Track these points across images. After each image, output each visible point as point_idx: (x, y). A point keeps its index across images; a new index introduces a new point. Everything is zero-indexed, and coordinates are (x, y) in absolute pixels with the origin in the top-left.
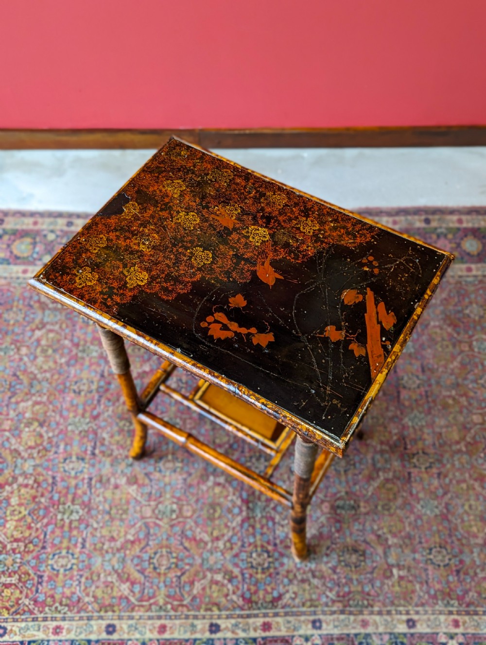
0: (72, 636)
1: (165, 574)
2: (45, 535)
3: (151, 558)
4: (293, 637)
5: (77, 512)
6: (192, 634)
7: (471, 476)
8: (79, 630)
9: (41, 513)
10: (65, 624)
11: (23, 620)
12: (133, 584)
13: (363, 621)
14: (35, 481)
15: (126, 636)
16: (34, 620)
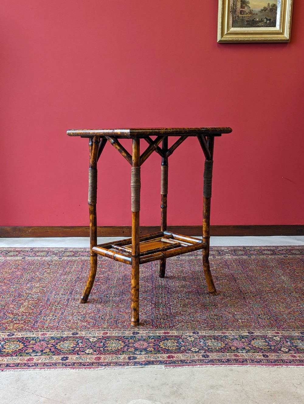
0: (52, 336)
1: (108, 320)
2: (41, 311)
3: (99, 316)
4: (182, 336)
5: (60, 306)
6: (122, 334)
7: (278, 298)
8: (56, 334)
9: (40, 306)
10: (49, 333)
11: (24, 332)
12: (89, 323)
13: (222, 332)
14: (38, 299)
15: (84, 335)
16: (30, 332)
